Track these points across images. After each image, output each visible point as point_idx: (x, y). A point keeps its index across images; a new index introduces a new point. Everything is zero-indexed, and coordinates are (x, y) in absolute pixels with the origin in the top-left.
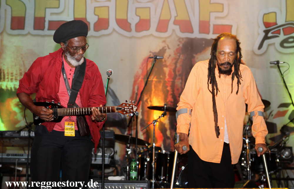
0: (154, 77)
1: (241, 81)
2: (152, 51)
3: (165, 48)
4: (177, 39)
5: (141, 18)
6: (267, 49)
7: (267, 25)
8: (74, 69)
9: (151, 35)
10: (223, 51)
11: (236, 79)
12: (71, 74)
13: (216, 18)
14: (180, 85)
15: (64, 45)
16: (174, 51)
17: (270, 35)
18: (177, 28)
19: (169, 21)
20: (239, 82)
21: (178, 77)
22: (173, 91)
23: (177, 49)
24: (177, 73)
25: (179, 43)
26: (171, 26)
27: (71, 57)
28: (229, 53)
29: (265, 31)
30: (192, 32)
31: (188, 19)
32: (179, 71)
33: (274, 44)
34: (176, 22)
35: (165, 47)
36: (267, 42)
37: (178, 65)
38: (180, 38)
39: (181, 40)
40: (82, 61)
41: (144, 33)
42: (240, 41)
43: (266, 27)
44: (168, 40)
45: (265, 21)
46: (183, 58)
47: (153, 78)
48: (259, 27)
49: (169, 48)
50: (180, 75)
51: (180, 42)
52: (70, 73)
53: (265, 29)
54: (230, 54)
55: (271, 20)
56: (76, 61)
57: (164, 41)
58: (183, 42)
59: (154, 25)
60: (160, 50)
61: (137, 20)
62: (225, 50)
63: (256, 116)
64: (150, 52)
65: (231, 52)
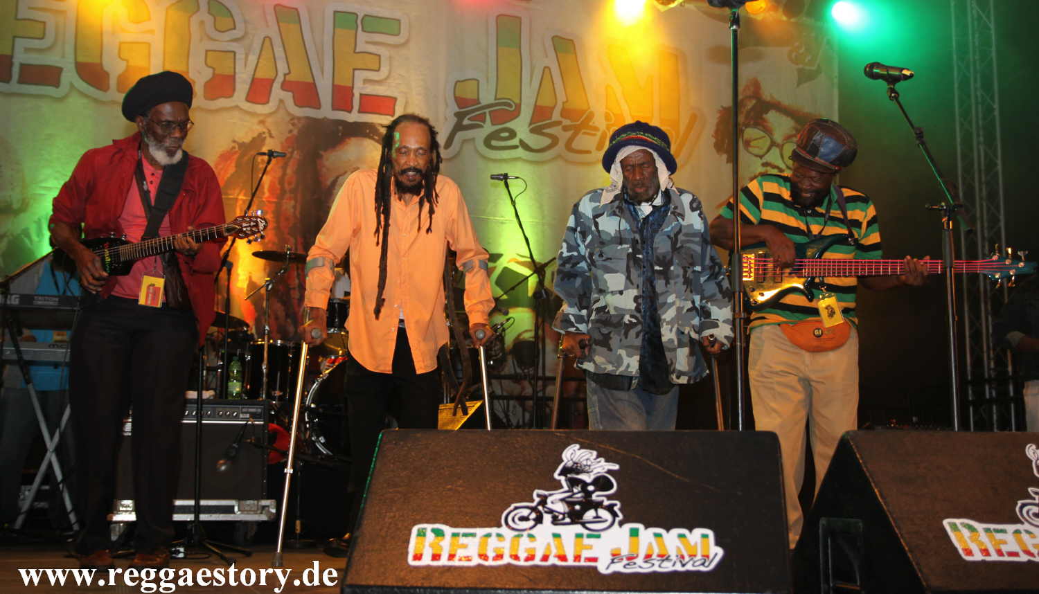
0: (241, 191)
1: (435, 209)
2: (236, 139)
3: (264, 136)
4: (288, 119)
5: (217, 72)
6: (461, 148)
7: (460, 102)
8: (160, 172)
9: (237, 107)
10: (405, 147)
11: (426, 206)
12: (154, 183)
13: (366, 81)
14: (292, 210)
15: (141, 121)
16: (282, 143)
17: (466, 122)
18: (288, 97)
19: (273, 81)
20: (431, 212)
21: (288, 195)
22: (278, 222)
23: (288, 139)
24: (286, 186)
25: (291, 127)
26: (277, 92)
27: (156, 145)
28: (416, 150)
29: (456, 114)
30: (317, 105)
31: (310, 80)
32: (290, 183)
33: (473, 139)
34: (286, 86)
35: (264, 133)
36: (460, 135)
37: (289, 171)
38: (293, 118)
39: (296, 121)
40: (179, 156)
41: (222, 102)
42: (436, 129)
43: (460, 107)
44: (269, 120)
45: (457, 95)
46: (298, 157)
47: (238, 195)
48: (447, 105)
49: (271, 136)
50: (291, 191)
51: (293, 125)
52: (152, 179)
53: (457, 109)
54: (419, 154)
55: (469, 94)
56: (166, 154)
57: (262, 122)
58: (300, 125)
59: (242, 88)
60: (254, 139)
61: (207, 74)
62: (408, 145)
63: (475, 270)
64: (234, 141)
65: (421, 148)
